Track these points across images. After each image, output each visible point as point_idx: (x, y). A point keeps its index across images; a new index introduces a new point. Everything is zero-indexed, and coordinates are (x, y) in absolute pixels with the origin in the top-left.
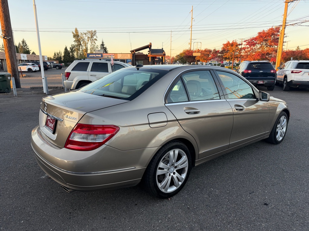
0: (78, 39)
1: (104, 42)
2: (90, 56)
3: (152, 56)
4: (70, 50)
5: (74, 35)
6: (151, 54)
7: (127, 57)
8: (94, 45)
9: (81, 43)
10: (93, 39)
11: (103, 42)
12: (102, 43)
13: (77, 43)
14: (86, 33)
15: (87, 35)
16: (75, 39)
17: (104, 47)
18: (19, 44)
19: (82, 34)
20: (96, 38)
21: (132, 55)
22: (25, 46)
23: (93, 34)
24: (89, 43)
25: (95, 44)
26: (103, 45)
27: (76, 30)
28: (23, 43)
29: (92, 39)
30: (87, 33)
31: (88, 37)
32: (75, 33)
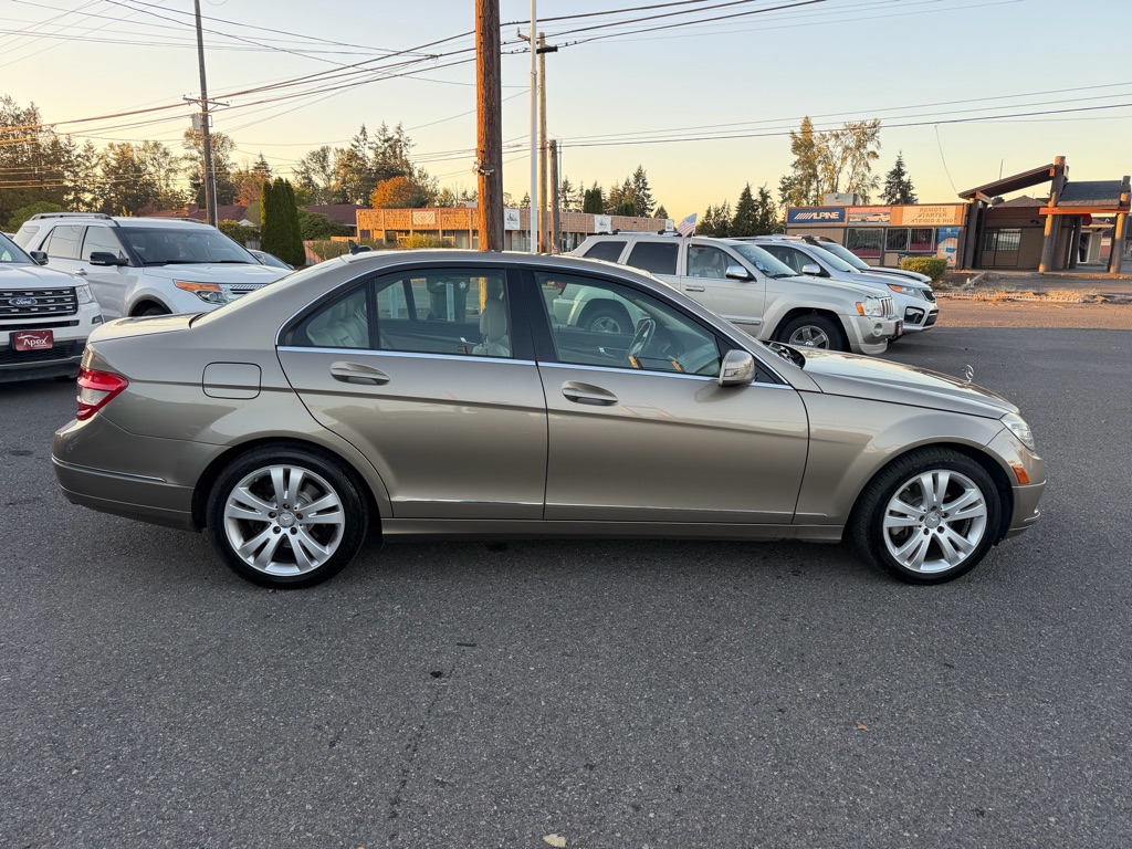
0: (808, 157)
1: (904, 161)
2: (800, 216)
3: (1057, 211)
4: (760, 199)
5: (796, 142)
6: (1056, 206)
7: (941, 219)
8: (864, 175)
9: (815, 169)
10: (861, 154)
11: (899, 164)
12: (895, 167)
13: (803, 169)
14: (839, 132)
15: (843, 139)
16: (796, 158)
17: (901, 182)
18: (627, 184)
19: (824, 136)
20: (875, 150)
21: (963, 212)
22: (640, 189)
23: (865, 134)
24: (848, 168)
25: (866, 173)
26: (898, 173)
27: (807, 124)
28: (638, 180)
29: (858, 155)
30: (843, 134)
31: (847, 148)
32: (799, 136)
